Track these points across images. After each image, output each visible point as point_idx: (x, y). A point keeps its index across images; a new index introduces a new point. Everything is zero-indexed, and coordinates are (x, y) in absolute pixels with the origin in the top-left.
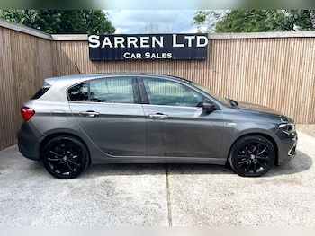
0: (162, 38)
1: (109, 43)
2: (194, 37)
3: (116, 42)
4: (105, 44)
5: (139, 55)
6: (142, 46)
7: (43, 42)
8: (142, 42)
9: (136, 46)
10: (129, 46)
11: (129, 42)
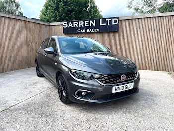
0: (95, 21)
1: (71, 25)
2: (111, 20)
3: (74, 25)
4: (69, 26)
5: (84, 31)
6: (85, 26)
7: (45, 26)
8: (85, 24)
9: (83, 26)
10: (80, 26)
11: (80, 24)
